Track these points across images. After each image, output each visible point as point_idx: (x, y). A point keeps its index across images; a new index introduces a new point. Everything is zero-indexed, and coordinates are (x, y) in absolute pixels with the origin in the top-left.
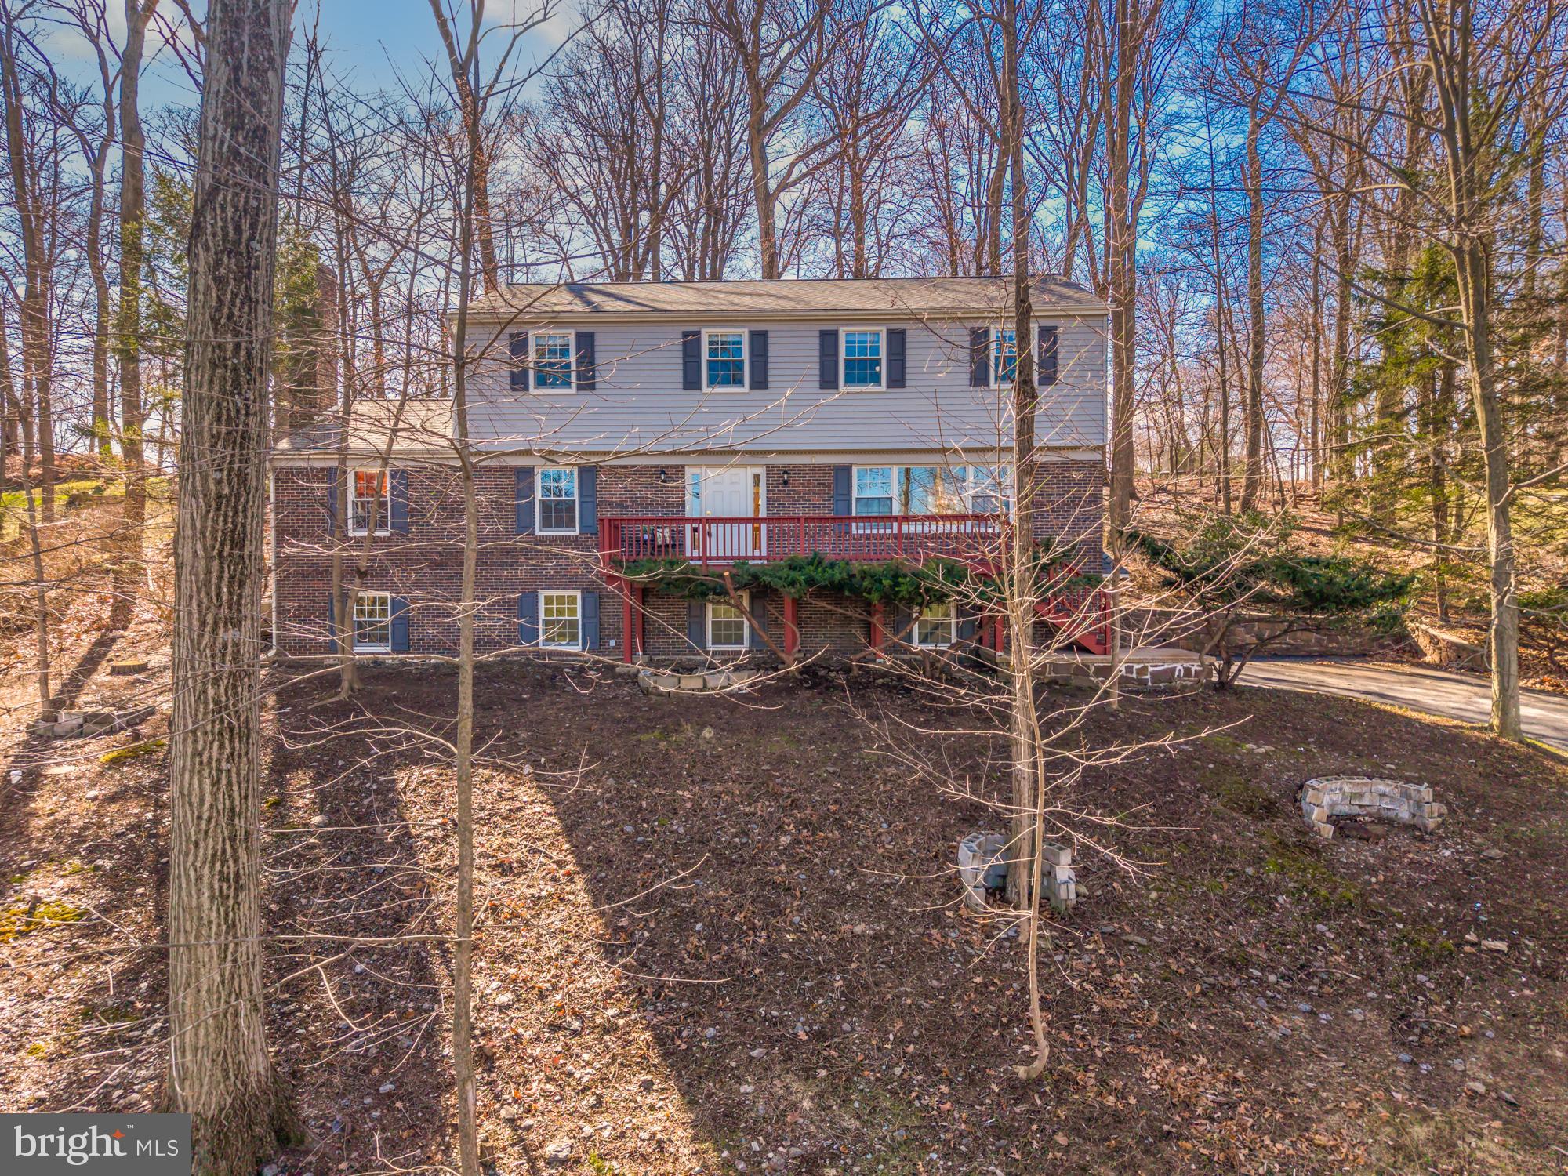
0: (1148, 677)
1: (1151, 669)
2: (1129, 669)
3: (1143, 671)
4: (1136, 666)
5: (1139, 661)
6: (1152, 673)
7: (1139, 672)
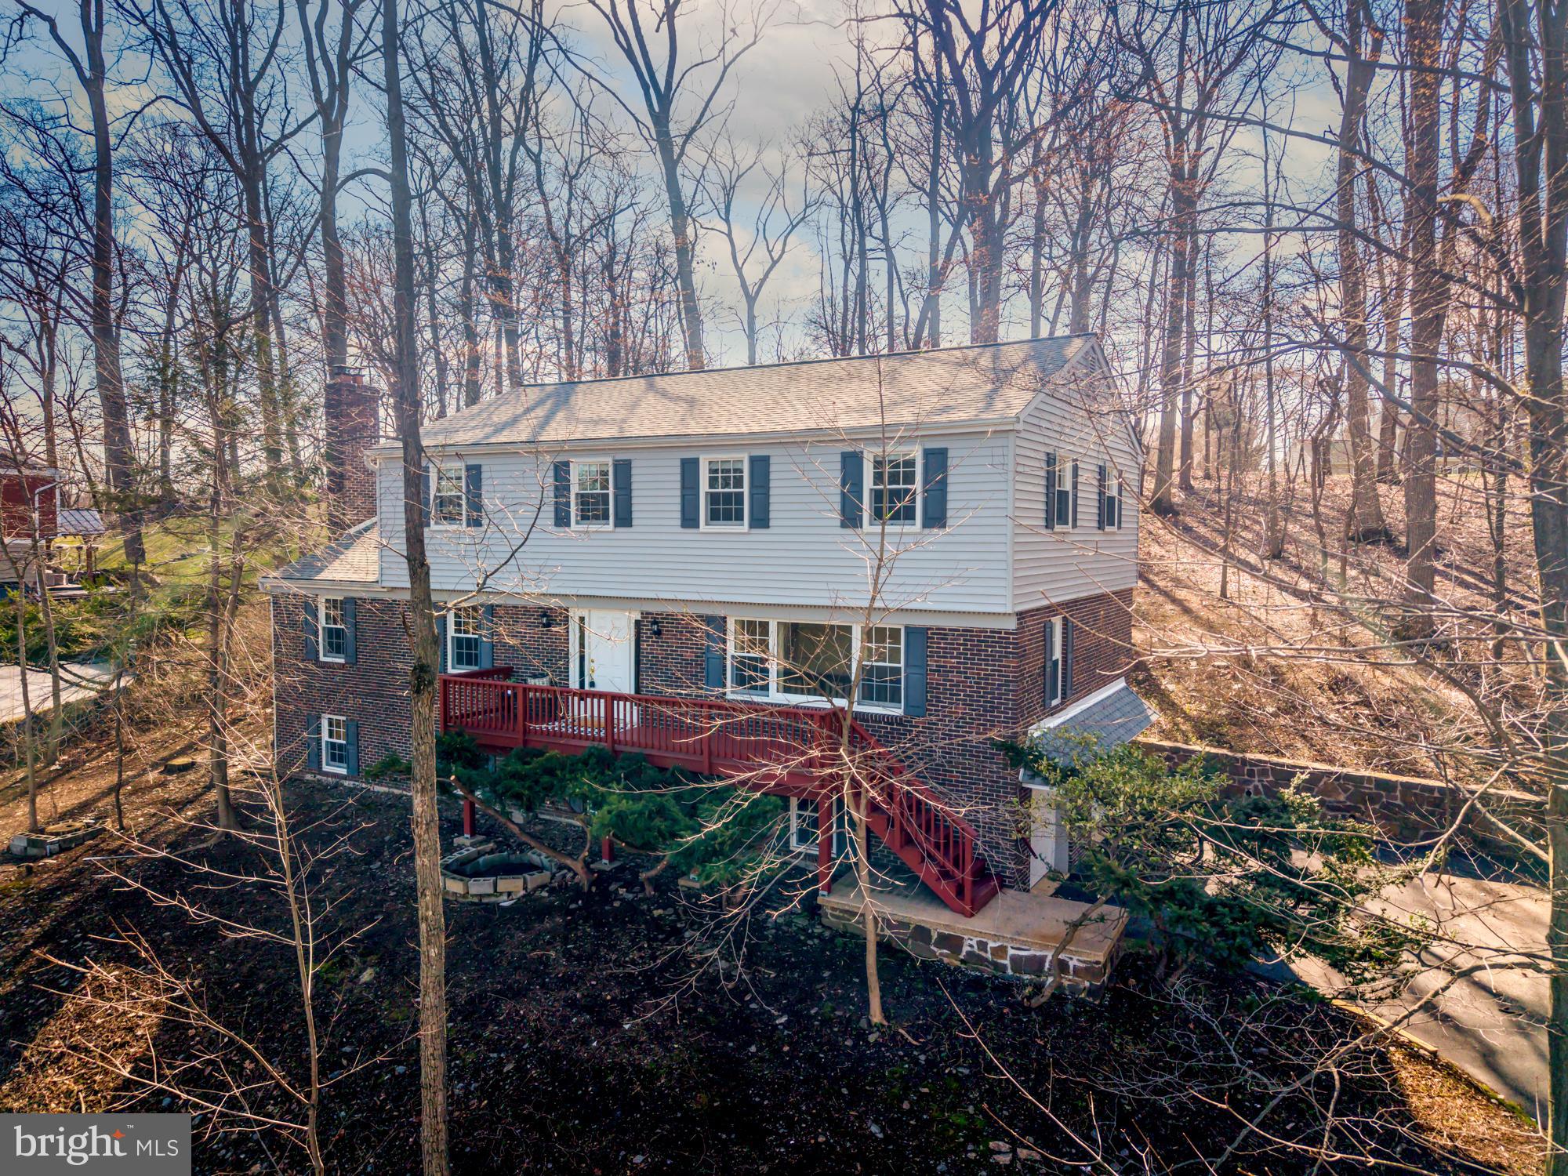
0: (1007, 962)
1: (1011, 952)
2: (982, 945)
3: (1001, 951)
4: (991, 944)
5: (996, 937)
6: (1014, 959)
7: (995, 951)
